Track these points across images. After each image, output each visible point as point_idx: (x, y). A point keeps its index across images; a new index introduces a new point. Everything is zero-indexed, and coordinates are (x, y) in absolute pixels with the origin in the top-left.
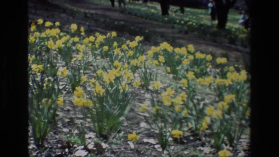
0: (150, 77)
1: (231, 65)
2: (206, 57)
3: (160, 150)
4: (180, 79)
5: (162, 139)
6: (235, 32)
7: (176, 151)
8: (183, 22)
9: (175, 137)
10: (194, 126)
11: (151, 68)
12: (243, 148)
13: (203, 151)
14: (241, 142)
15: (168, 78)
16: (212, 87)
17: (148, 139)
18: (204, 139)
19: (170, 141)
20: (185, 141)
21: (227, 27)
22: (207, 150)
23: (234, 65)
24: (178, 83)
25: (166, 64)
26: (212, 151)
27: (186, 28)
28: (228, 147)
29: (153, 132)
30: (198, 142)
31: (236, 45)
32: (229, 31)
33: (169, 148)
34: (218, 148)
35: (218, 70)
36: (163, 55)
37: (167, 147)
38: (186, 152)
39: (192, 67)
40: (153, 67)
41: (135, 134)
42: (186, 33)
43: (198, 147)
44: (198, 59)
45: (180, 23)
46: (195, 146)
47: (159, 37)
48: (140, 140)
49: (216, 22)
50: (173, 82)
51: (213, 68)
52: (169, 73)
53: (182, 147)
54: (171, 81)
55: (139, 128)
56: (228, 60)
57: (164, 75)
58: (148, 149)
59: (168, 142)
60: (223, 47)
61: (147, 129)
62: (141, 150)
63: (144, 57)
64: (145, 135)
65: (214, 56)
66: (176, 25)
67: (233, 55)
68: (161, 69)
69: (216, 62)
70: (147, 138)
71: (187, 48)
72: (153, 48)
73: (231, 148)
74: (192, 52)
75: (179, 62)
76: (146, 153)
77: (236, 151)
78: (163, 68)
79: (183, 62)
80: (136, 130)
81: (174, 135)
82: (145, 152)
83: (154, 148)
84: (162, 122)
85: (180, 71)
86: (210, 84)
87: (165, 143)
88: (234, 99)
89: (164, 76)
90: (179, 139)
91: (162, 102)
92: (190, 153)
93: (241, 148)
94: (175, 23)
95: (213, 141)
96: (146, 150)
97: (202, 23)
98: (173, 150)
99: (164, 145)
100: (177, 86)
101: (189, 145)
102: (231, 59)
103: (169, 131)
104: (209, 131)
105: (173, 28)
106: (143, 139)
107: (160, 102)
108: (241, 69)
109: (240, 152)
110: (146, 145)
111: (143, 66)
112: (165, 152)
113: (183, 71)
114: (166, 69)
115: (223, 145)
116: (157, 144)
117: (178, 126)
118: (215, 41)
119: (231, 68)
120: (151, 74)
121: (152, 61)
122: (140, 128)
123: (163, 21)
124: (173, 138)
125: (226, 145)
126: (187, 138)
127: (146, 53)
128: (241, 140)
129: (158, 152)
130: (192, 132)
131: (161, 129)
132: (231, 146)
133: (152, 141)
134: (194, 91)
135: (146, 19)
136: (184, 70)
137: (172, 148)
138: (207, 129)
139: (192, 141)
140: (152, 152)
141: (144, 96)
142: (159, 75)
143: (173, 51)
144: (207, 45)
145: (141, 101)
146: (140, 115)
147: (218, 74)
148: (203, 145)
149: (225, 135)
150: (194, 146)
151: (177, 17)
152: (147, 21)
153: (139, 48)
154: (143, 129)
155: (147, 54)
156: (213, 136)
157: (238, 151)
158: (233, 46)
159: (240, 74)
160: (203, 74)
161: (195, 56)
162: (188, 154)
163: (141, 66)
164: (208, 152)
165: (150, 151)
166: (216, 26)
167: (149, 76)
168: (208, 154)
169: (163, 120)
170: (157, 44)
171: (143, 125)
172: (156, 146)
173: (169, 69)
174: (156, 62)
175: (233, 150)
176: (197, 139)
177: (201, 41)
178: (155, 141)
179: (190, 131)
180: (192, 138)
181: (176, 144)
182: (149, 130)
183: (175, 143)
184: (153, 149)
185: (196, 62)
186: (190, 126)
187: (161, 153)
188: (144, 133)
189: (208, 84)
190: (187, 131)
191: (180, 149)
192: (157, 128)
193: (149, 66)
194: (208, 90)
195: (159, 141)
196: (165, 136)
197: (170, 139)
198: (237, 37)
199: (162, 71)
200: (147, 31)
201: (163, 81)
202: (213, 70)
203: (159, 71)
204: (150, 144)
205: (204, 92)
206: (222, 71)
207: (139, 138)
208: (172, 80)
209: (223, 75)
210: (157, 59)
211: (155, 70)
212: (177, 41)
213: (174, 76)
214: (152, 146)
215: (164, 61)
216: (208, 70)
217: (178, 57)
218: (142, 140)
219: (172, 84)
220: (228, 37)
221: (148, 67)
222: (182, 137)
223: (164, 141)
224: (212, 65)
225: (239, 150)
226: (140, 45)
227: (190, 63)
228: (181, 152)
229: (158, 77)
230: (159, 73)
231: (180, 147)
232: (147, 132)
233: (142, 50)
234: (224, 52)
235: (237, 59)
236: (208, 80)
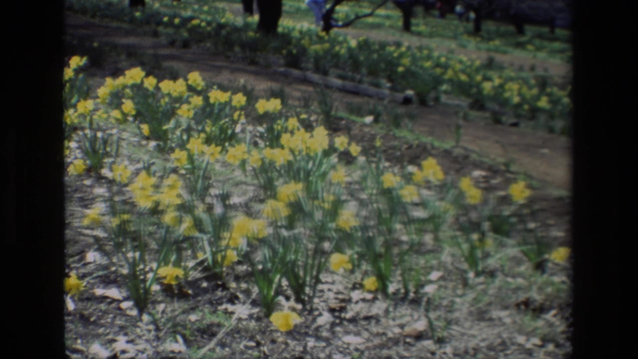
0: (105, 148)
1: (292, 116)
2: (231, 100)
3: (134, 313)
4: (172, 150)
5: (137, 289)
6: (299, 40)
7: (170, 315)
8: (177, 21)
9: (165, 282)
10: (209, 256)
11: (104, 128)
12: (327, 306)
13: (232, 313)
14: (322, 291)
15: (143, 150)
16: (249, 168)
17: (104, 288)
18: (233, 285)
19: (155, 291)
20: (190, 292)
21: (280, 30)
22: (242, 310)
23: (298, 115)
24: (167, 160)
25: (138, 119)
26: (254, 314)
27: (185, 35)
28: (292, 303)
29: (115, 272)
30: (219, 293)
31: (301, 69)
32: (286, 38)
33: (154, 308)
34: (268, 307)
35: (261, 129)
36: (132, 98)
37: (149, 306)
38: (193, 317)
39: (198, 123)
40: (110, 126)
41: (76, 277)
42: (186, 45)
43: (221, 304)
44: (213, 105)
45: (170, 24)
46: (214, 302)
47: (123, 57)
48: (86, 291)
50: (158, 158)
51: (248, 123)
52: (148, 138)
53: (185, 305)
54: (152, 157)
55: (83, 263)
56: (284, 103)
57: (135, 143)
58: (106, 312)
59: (150, 294)
60: (273, 76)
61: (100, 265)
62: (91, 315)
63: (89, 104)
64: (97, 280)
65: (252, 97)
66: (161, 29)
67: (295, 92)
68: (129, 129)
69: (255, 110)
70: (101, 286)
71: (186, 80)
72: (109, 81)
73: (299, 307)
74: (199, 88)
75: (171, 113)
76: (102, 321)
77: (311, 311)
78: (132, 127)
79: (179, 112)
80: (77, 269)
81: (165, 278)
82: (99, 318)
83: (120, 309)
84: (135, 249)
85: (173, 133)
86: (243, 163)
87: (142, 297)
88: (300, 194)
89: (134, 146)
90: (174, 287)
91: (133, 205)
92: (203, 318)
93: (323, 304)
94: (159, 23)
95: (255, 290)
96: (100, 314)
97: (223, 21)
98: (163, 312)
99: (142, 302)
100: (165, 168)
101: (199, 301)
102: (290, 102)
103: (151, 270)
104: (243, 268)
105: (156, 34)
106: (92, 288)
107: (130, 205)
108: (314, 124)
109: (320, 315)
110: (101, 302)
111: (87, 125)
112: (146, 318)
113: (178, 133)
114: (139, 128)
115: (281, 299)
116: (126, 299)
117: (173, 258)
118: (253, 62)
119: (293, 122)
120: (105, 142)
121: (107, 112)
122: (85, 265)
123: (133, 20)
124: (161, 284)
125: (288, 298)
126: (194, 284)
127: (94, 95)
128: (320, 287)
129: (129, 318)
130: (206, 269)
131: (133, 265)
132: (299, 300)
133: (114, 293)
134: (206, 178)
135: (93, 16)
136: (180, 129)
137: (161, 307)
138: (239, 263)
139: (205, 291)
140: (115, 317)
141: (92, 193)
142: (124, 144)
143: (158, 88)
144: (233, 71)
145: (86, 203)
146: (84, 235)
147: (261, 136)
148: (233, 299)
149: (284, 274)
150: (210, 303)
151: (164, 10)
152: (97, 21)
153: (78, 83)
154: (92, 266)
155: (98, 97)
156: (253, 279)
157: (316, 313)
158: (296, 72)
159: (312, 136)
160: (224, 139)
161: (206, 99)
162: (197, 321)
163: (83, 125)
164: (244, 316)
165: (111, 316)
166: (255, 26)
167: (102, 147)
168: (246, 319)
169: (136, 244)
170: (117, 73)
171: (92, 256)
172: (124, 305)
173: (145, 128)
174: (116, 114)
175: (304, 309)
176: (218, 286)
177: (219, 64)
178: (120, 292)
179: (200, 269)
180: (205, 284)
181: (168, 299)
182: (106, 268)
183: (167, 296)
184: (118, 312)
185: (208, 112)
186: (201, 256)
187: (137, 321)
188: (95, 275)
189: (237, 163)
190: (194, 268)
191: (180, 311)
192: (123, 263)
193: (101, 124)
194: (238, 174)
195: (128, 293)
196: (144, 281)
197: (156, 288)
198: (303, 51)
199: (128, 135)
200: (95, 44)
201: (133, 156)
202: (250, 128)
203: (125, 135)
204: (109, 300)
205: (229, 179)
206: (270, 130)
207: (85, 286)
208: (156, 154)
209: (274, 140)
210: (119, 106)
211: (114, 131)
212: (166, 64)
213: (158, 145)
214: (114, 305)
215: (134, 113)
216: (238, 129)
217: (167, 99)
218: (91, 291)
219: (153, 164)
220: (284, 52)
221: (98, 125)
222: (182, 281)
223: (142, 291)
224: (247, 116)
225: (317, 309)
226: (81, 76)
227: (195, 114)
228: (182, 317)
229: (122, 147)
230: (124, 139)
231: (178, 306)
232: (101, 273)
233: (85, 88)
234: (275, 86)
235: (306, 104)
236: (237, 152)
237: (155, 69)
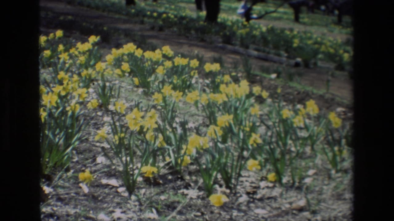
0: (111, 93)
1: (226, 74)
2: (189, 63)
3: (126, 194)
4: (153, 93)
5: (128, 180)
6: (231, 27)
7: (148, 196)
8: (155, 14)
9: (146, 175)
10: (173, 159)
11: (111, 80)
12: (245, 191)
13: (187, 195)
14: (242, 182)
15: (135, 94)
16: (200, 105)
17: (107, 179)
18: (188, 177)
19: (139, 181)
20: (161, 182)
21: (219, 20)
22: (193, 193)
23: (230, 74)
24: (149, 100)
25: (132, 74)
26: (200, 195)
27: (161, 23)
28: (224, 189)
29: (115, 169)
30: (179, 183)
31: (232, 44)
32: (223, 26)
33: (139, 192)
34: (209, 191)
35: (207, 81)
36: (128, 62)
37: (136, 190)
38: (162, 197)
39: (169, 77)
40: (114, 79)
41: (89, 172)
42: (161, 29)
43: (180, 189)
44: (178, 66)
45: (151, 16)
46: (176, 188)
47: (122, 36)
48: (96, 181)
49: (204, 13)
50: (143, 99)
51: (200, 77)
52: (137, 87)
53: (158, 190)
54: (140, 98)
55: (94, 163)
56: (222, 66)
57: (130, 90)
58: (108, 194)
59: (136, 183)
60: (214, 49)
61: (105, 165)
62: (99, 196)
64: (103, 174)
65: (202, 61)
66: (146, 19)
67: (229, 59)
68: (126, 81)
69: (204, 70)
70: (106, 177)
71: (161, 50)
72: (114, 50)
73: (228, 191)
74: (170, 56)
75: (153, 71)
76: (106, 200)
77: (235, 194)
78: (127, 80)
79: (157, 71)
80: (91, 167)
81: (146, 173)
82: (104, 198)
83: (117, 192)
84: (127, 155)
85: (153, 84)
86: (196, 102)
87: (131, 185)
88: (232, 122)
89: (129, 91)
90: (151, 179)
91: (128, 128)
92: (169, 198)
93: (242, 190)
94: (145, 16)
95: (201, 181)
96: (105, 195)
97: (184, 14)
98: (144, 194)
99: (131, 188)
100: (148, 105)
101: (167, 187)
102: (226, 65)
103: (137, 168)
104: (193, 167)
105: (142, 22)
106: (100, 179)
107: (125, 128)
108: (240, 79)
109: (241, 196)
110: (106, 188)
111: (99, 78)
112: (133, 197)
113: (157, 83)
114: (132, 80)
115: (217, 186)
116: (121, 186)
117: (151, 161)
118: (203, 40)
119: (227, 78)
120: (111, 89)
121: (112, 70)
122: (96, 165)
123: (128, 14)
124: (143, 177)
125: (221, 186)
126: (163, 177)
127: (104, 59)
128: (241, 179)
129: (122, 198)
130: (171, 168)
131: (126, 165)
132: (228, 187)
133: (113, 182)
134: (173, 111)
135: (104, 11)
136: (158, 81)
137: (143, 191)
138: (192, 164)
139: (171, 181)
140: (114, 197)
141: (102, 120)
142: (123, 90)
143: (143, 56)
144: (191, 45)
145: (97, 126)
146: (97, 146)
147: (208, 86)
148: (187, 186)
149: (219, 171)
150: (174, 188)
151: (147, 8)
152: (105, 14)
153: (94, 52)
154: (100, 166)
155: (106, 61)
156: (200, 174)
157: (238, 195)
158: (229, 47)
159: (239, 86)
160: (185, 87)
161: (173, 63)
162: (165, 199)
163: (97, 78)
164: (194, 197)
165: (111, 196)
166: (204, 18)
167: (109, 92)
168: (195, 199)
169: (128, 152)
170: (118, 46)
171: (101, 159)
172: (120, 190)
173: (136, 80)
174: (118, 71)
175: (231, 192)
176: (178, 178)
177: (181, 41)
178: (118, 182)
179: (167, 167)
180: (170, 177)
181: (148, 186)
182: (109, 166)
183: (147, 184)
184: (116, 194)
185: (175, 71)
186: (168, 160)
187: (128, 200)
188: (102, 171)
189: (193, 102)
190: (164, 167)
191: (154, 193)
192: (120, 164)
193: (109, 78)
194: (193, 110)
195: (123, 182)
196: (133, 175)
197: (140, 179)
198: (234, 34)
199: (126, 84)
200: (105, 28)
201: (129, 97)
202: (201, 81)
203: (123, 84)
204: (110, 187)
205: (188, 112)
206: (213, 82)
207: (96, 178)
208: (142, 96)
209: (215, 88)
210: (119, 67)
211: (117, 82)
212: (150, 41)
213: (144, 91)
214: (114, 190)
215: (129, 70)
216: (193, 81)
217: (149, 63)
218: (99, 181)
219: (141, 102)
220: (221, 34)
221: (107, 78)
222: (156, 175)
223: (131, 181)
224: (199, 73)
225: (239, 193)
226: (96, 48)
227: (167, 72)
228: (156, 197)
229: (122, 92)
230: (122, 87)
231: (154, 190)
232: (106, 170)
233: (99, 55)
234: (216, 55)
235: (235, 66)
236: (193, 96)
237: (142, 44)
